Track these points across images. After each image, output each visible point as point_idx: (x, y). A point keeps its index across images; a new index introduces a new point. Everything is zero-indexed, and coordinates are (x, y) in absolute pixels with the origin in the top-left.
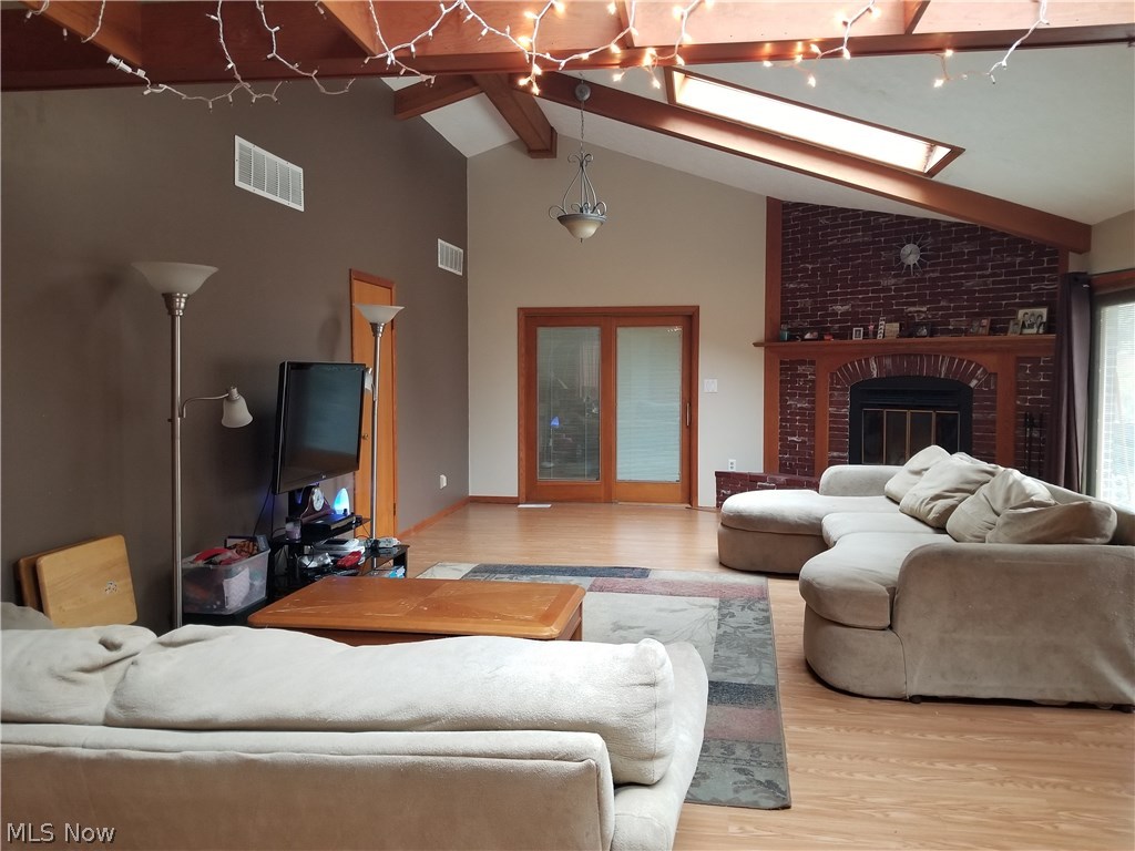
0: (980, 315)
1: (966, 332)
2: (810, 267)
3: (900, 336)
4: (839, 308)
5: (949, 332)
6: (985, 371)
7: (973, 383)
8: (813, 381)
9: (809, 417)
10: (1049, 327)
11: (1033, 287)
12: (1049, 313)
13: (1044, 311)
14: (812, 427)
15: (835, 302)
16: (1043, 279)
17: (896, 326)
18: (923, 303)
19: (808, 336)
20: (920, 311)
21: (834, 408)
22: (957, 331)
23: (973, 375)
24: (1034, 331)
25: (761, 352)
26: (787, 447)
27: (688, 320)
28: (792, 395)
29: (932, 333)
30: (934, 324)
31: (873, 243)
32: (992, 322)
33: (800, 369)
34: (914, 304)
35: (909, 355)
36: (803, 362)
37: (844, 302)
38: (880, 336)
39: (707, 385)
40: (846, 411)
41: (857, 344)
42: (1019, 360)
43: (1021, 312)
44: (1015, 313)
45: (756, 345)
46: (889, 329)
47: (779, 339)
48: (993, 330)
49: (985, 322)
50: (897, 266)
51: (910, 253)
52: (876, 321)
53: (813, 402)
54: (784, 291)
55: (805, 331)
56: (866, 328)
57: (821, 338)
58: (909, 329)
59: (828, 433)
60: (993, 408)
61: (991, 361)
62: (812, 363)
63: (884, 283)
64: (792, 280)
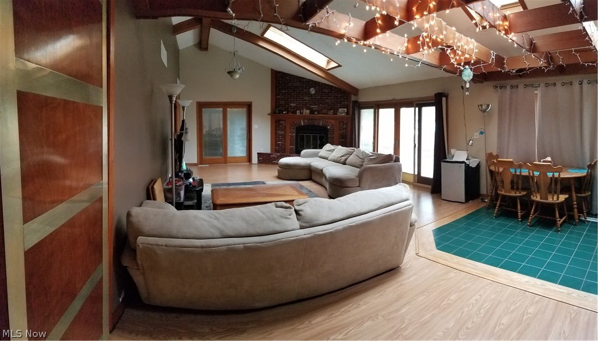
0: (331, 109)
1: (327, 114)
2: (284, 91)
3: (310, 114)
4: (292, 105)
5: (322, 113)
6: (331, 124)
7: (329, 127)
8: (285, 126)
9: (284, 136)
10: (347, 113)
11: (343, 103)
12: (347, 110)
13: (346, 109)
14: (285, 139)
15: (291, 103)
16: (345, 101)
17: (308, 111)
18: (316, 105)
19: (284, 112)
20: (315, 107)
21: (291, 134)
22: (324, 113)
23: (328, 126)
24: (343, 114)
25: (269, 117)
26: (277, 145)
27: (249, 106)
28: (279, 130)
29: (318, 113)
30: (319, 111)
31: (302, 86)
32: (334, 111)
33: (281, 122)
34: (313, 105)
35: (312, 119)
36: (282, 120)
37: (294, 103)
38: (304, 114)
39: (255, 127)
40: (294, 135)
41: (299, 116)
42: (340, 122)
43: (340, 109)
44: (338, 109)
45: (268, 114)
46: (306, 112)
47: (275, 113)
48: (334, 114)
49: (332, 111)
50: (309, 94)
51: (312, 91)
52: (303, 109)
53: (285, 132)
54: (276, 98)
55: (283, 111)
56: (300, 111)
57: (288, 113)
58: (312, 112)
59: (289, 141)
60: (333, 134)
61: (333, 122)
62: (285, 120)
63: (305, 98)
64: (278, 95)
